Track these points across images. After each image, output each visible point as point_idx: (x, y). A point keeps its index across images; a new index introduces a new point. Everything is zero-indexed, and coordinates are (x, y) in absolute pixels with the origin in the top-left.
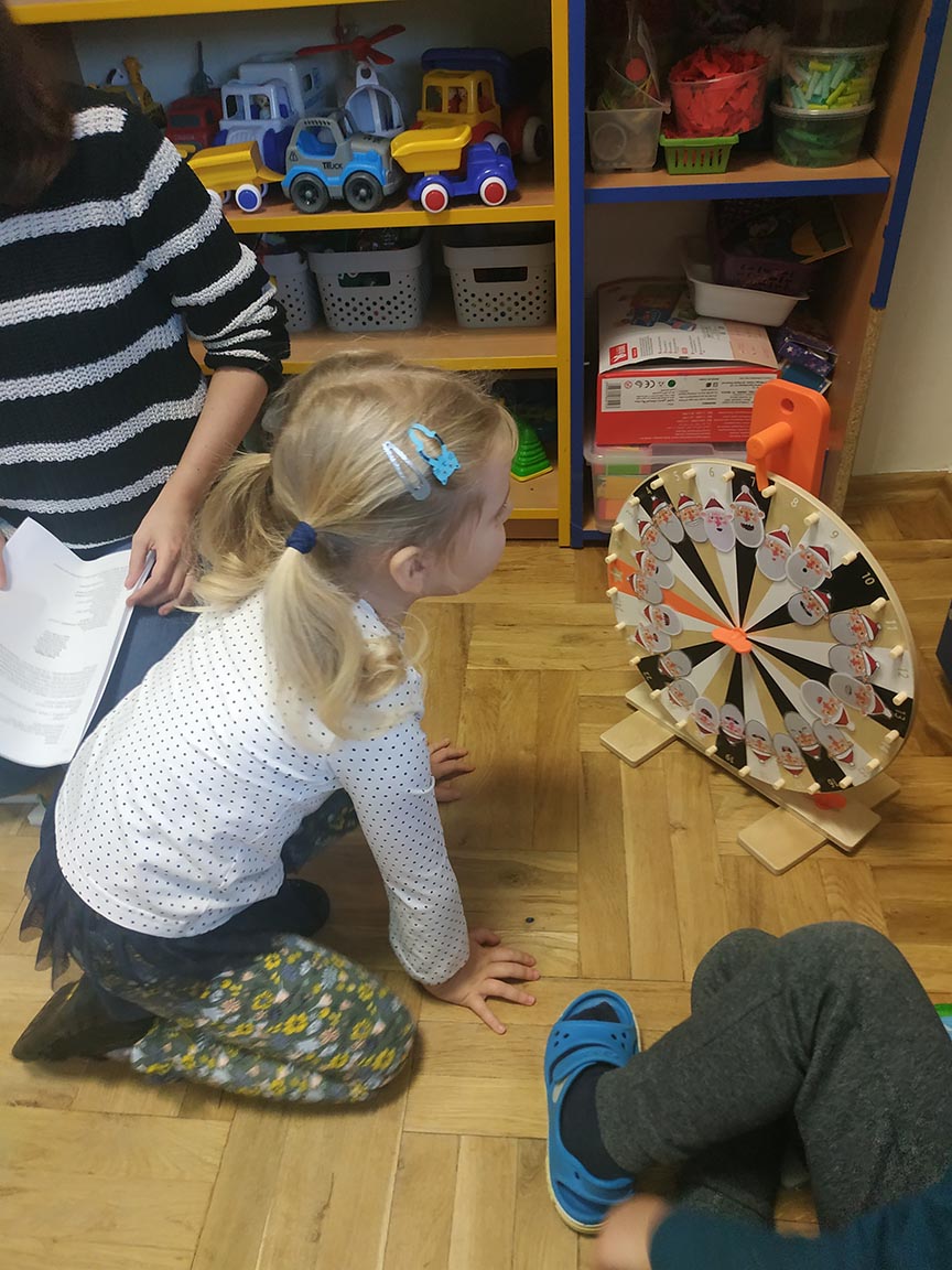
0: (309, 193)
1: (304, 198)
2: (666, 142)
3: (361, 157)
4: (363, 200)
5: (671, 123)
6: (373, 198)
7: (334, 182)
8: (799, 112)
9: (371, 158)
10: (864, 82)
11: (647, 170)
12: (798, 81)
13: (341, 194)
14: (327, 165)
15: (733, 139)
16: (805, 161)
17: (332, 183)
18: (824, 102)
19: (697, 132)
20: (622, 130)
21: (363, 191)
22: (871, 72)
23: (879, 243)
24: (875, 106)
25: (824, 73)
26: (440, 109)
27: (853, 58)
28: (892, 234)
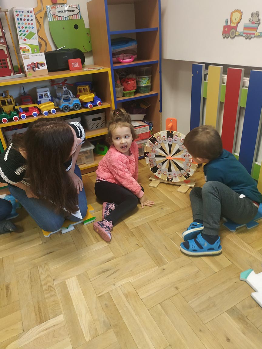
0: (67, 108)
1: (65, 109)
2: (124, 92)
3: (75, 101)
4: (77, 108)
5: (124, 90)
8: (141, 85)
9: (77, 101)
11: (122, 97)
12: (141, 81)
13: (73, 108)
14: (69, 103)
15: (135, 90)
16: (144, 93)
17: (70, 106)
18: (145, 84)
19: (128, 90)
22: (150, 79)
23: (158, 103)
24: (152, 84)
25: (145, 80)
26: (82, 92)
27: (148, 77)
28: (161, 101)
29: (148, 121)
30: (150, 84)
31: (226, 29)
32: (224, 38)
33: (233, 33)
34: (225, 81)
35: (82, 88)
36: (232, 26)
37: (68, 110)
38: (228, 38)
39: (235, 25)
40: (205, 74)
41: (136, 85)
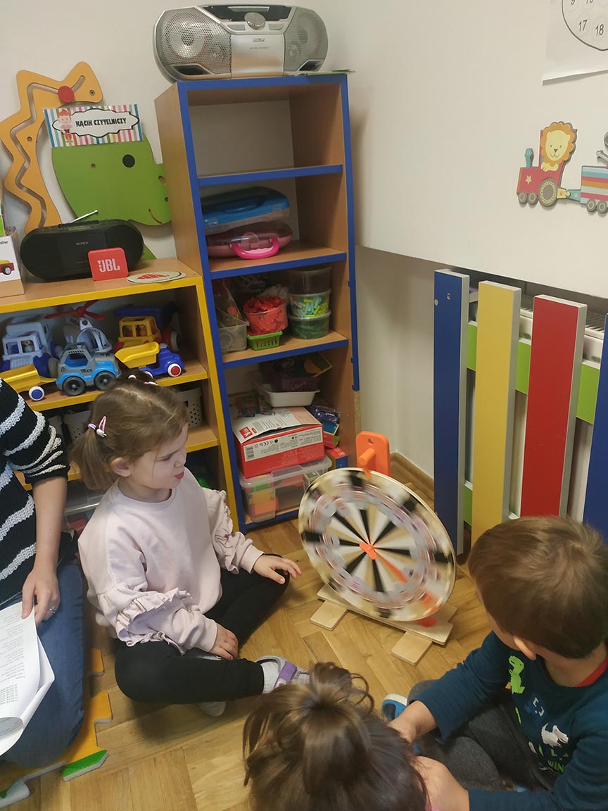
0: (75, 385)
1: (71, 388)
2: (252, 338)
3: (102, 364)
4: (105, 384)
5: (251, 330)
8: (302, 318)
9: (107, 364)
10: (326, 304)
11: (243, 350)
12: (300, 307)
13: (93, 384)
14: (84, 371)
15: (281, 333)
16: (310, 337)
17: (86, 379)
18: (313, 314)
19: (263, 332)
20: (230, 335)
21: (105, 380)
22: (327, 300)
23: (349, 366)
24: (332, 312)
25: (310, 303)
26: (131, 336)
27: (320, 296)
28: (355, 360)
29: (324, 407)
30: (328, 314)
31: (529, 180)
32: (523, 204)
33: (549, 192)
34: (530, 331)
35: (131, 326)
36: (546, 171)
37: (81, 390)
38: (534, 204)
39: (555, 168)
40: (470, 303)
41: (286, 318)
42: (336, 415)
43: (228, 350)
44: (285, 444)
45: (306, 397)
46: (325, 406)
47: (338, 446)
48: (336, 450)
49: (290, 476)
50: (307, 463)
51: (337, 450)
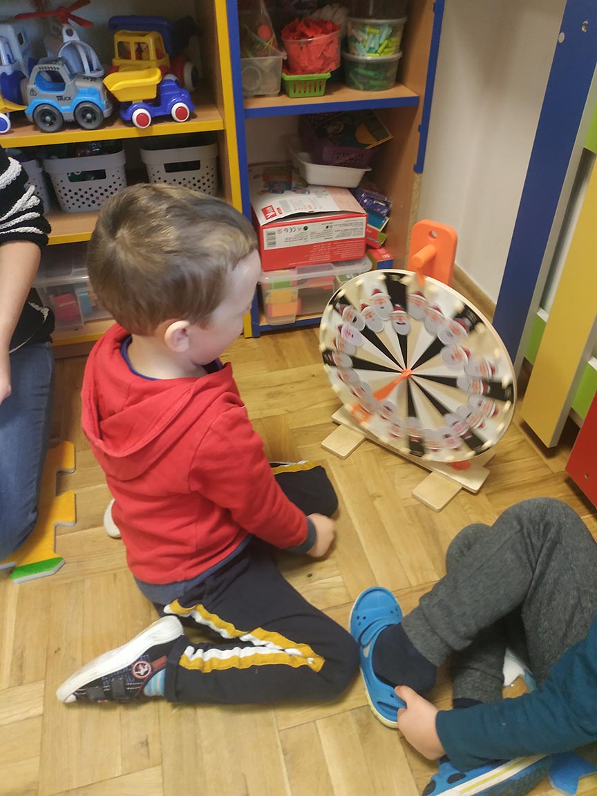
0: (50, 118)
1: (45, 121)
2: (288, 78)
3: (84, 91)
4: (89, 121)
5: (288, 66)
6: (97, 121)
7: (67, 110)
8: (361, 58)
9: (92, 93)
10: (396, 40)
11: (275, 95)
12: (360, 39)
13: (73, 118)
14: (60, 98)
15: (328, 75)
16: (368, 88)
17: (63, 110)
18: (376, 52)
19: (304, 71)
20: (258, 71)
21: (89, 116)
22: (400, 33)
23: (415, 136)
24: (403, 53)
25: (375, 35)
26: (130, 59)
27: (391, 25)
28: (424, 129)
29: (373, 193)
30: (397, 56)
35: (130, 43)
37: (57, 125)
41: (339, 55)
42: (387, 205)
43: (255, 93)
44: (316, 234)
45: (352, 176)
46: (375, 191)
47: (383, 246)
48: (379, 250)
49: (318, 276)
50: (342, 261)
51: (382, 251)
